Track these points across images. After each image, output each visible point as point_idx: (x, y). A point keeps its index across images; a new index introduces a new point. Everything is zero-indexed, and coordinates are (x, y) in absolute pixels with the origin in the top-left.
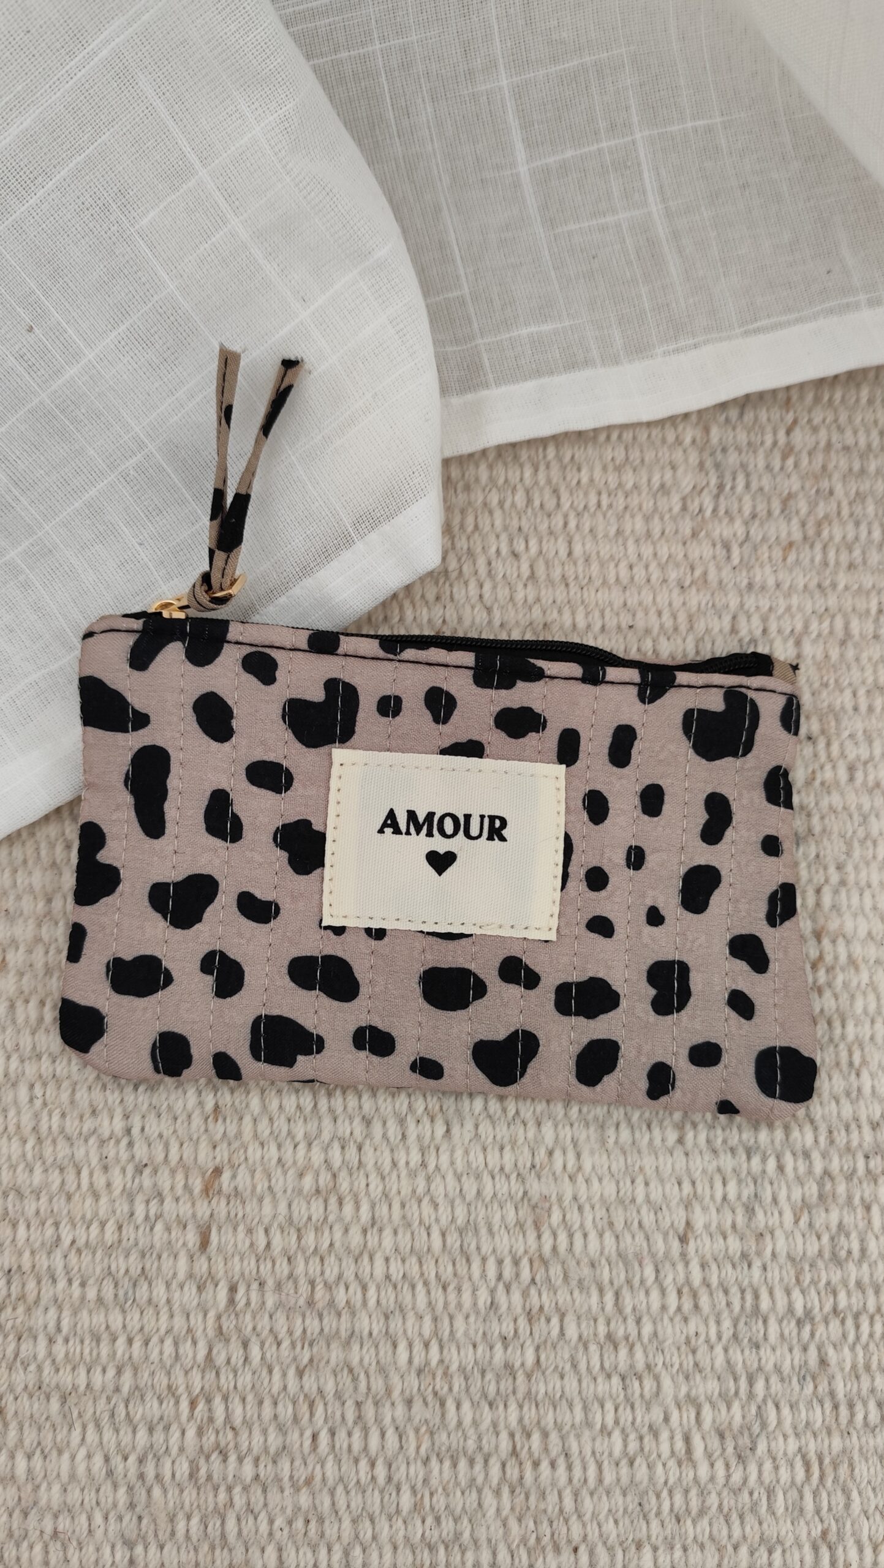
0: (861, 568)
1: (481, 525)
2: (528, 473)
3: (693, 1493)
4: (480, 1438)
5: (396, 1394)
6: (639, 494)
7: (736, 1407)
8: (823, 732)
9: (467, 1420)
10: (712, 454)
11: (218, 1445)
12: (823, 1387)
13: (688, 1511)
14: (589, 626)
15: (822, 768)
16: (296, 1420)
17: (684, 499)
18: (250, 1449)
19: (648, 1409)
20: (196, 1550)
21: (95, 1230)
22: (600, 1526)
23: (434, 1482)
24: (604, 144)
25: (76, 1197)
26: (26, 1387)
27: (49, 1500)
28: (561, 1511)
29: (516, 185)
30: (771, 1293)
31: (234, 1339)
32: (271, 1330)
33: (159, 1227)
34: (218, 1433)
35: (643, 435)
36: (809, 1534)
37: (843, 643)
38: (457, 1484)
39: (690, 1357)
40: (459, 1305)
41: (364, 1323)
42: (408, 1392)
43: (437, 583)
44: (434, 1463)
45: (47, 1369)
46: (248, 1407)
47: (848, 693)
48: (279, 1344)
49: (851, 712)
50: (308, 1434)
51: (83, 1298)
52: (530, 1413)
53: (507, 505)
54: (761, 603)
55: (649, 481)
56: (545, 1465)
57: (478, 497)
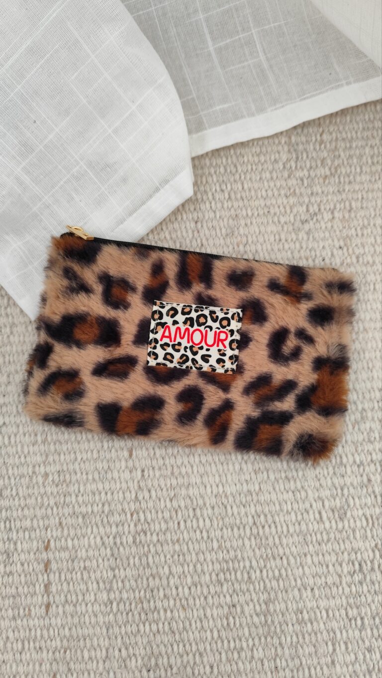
0: (353, 183)
1: (208, 181)
2: (224, 160)
3: (324, 534)
4: (241, 519)
5: (208, 505)
6: (267, 164)
7: (338, 501)
8: (345, 245)
9: (236, 513)
10: (293, 146)
11: (143, 530)
12: (370, 490)
13: (323, 540)
14: (253, 214)
15: (346, 258)
16: (171, 518)
17: (284, 164)
18: (155, 530)
19: (304, 503)
20: (138, 570)
21: (89, 454)
22: (290, 549)
23: (225, 537)
24: (241, 36)
25: (82, 442)
26: (69, 514)
27: (82, 555)
28: (275, 544)
29: (210, 55)
30: (346, 456)
31: (145, 489)
32: (159, 485)
33: (113, 450)
34: (142, 525)
35: (266, 142)
36: (370, 546)
37: (350, 211)
38: (234, 537)
39: (318, 482)
40: (228, 470)
41: (193, 480)
42: (212, 504)
43: (194, 204)
44: (225, 529)
45: (76, 506)
46: (153, 514)
47: (353, 230)
48: (162, 490)
49: (355, 236)
50: (176, 522)
51: (87, 479)
52: (259, 508)
53: (218, 172)
54: (317, 199)
55: (270, 158)
56: (267, 527)
57: (206, 171)
